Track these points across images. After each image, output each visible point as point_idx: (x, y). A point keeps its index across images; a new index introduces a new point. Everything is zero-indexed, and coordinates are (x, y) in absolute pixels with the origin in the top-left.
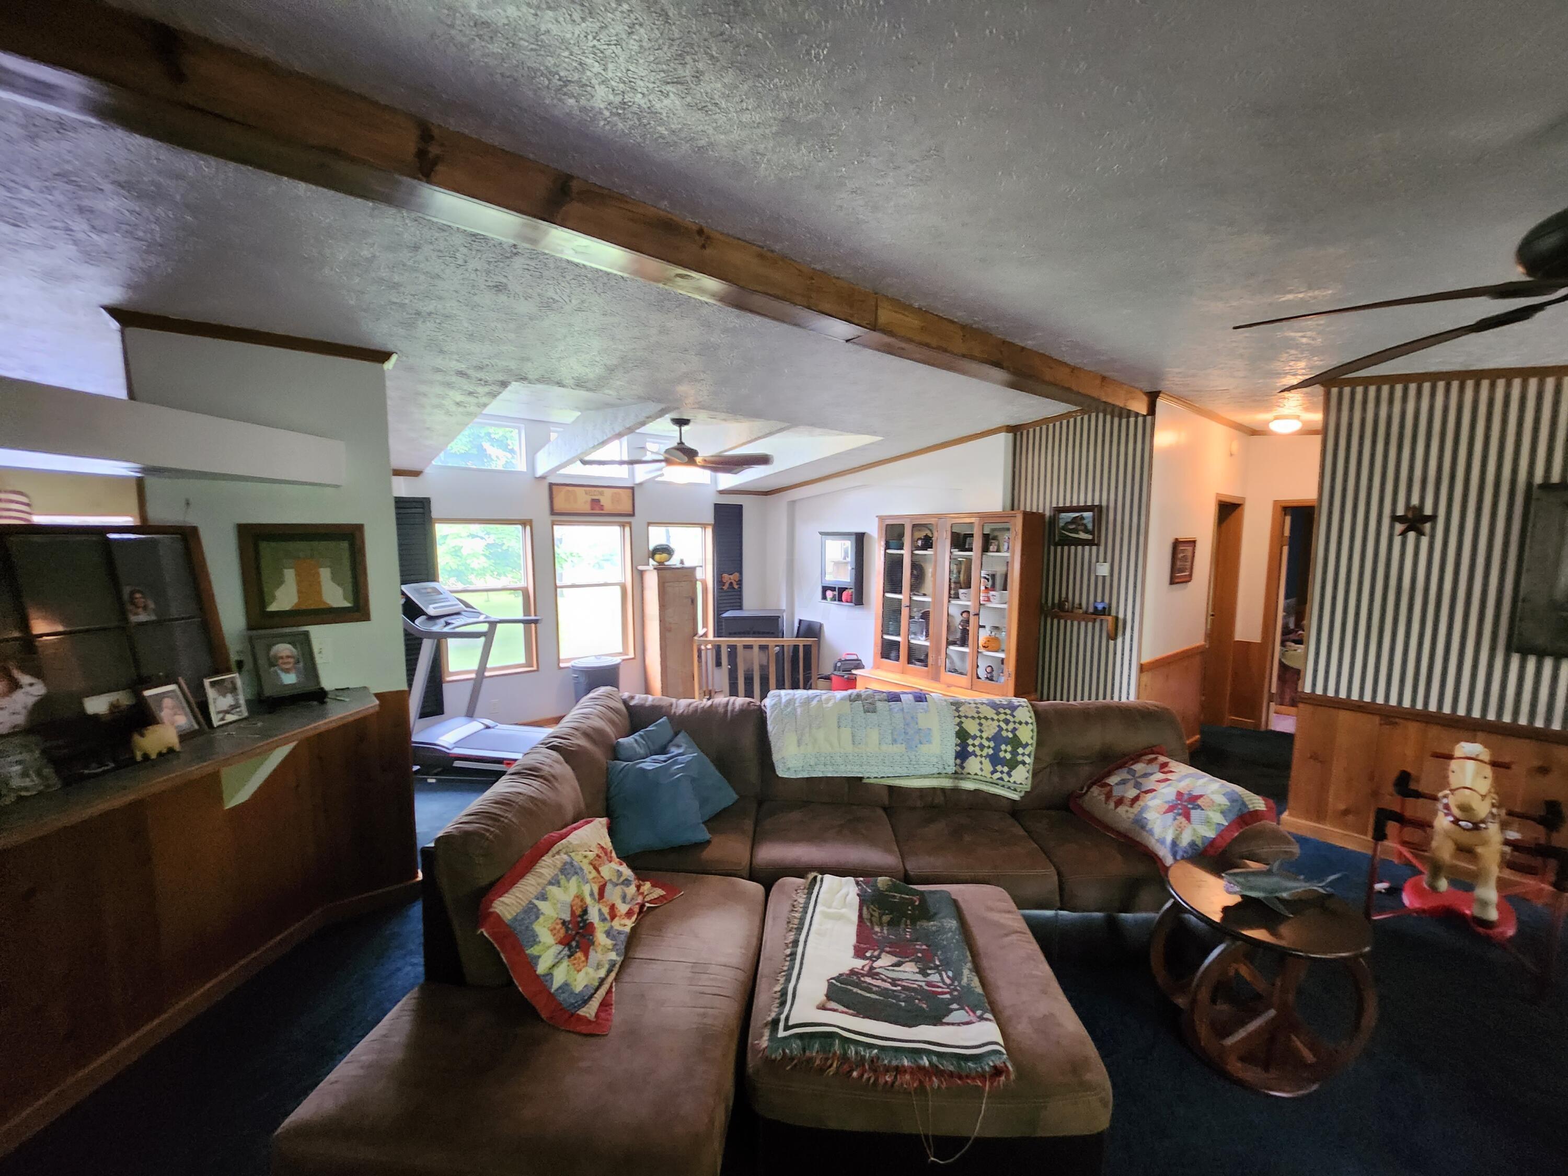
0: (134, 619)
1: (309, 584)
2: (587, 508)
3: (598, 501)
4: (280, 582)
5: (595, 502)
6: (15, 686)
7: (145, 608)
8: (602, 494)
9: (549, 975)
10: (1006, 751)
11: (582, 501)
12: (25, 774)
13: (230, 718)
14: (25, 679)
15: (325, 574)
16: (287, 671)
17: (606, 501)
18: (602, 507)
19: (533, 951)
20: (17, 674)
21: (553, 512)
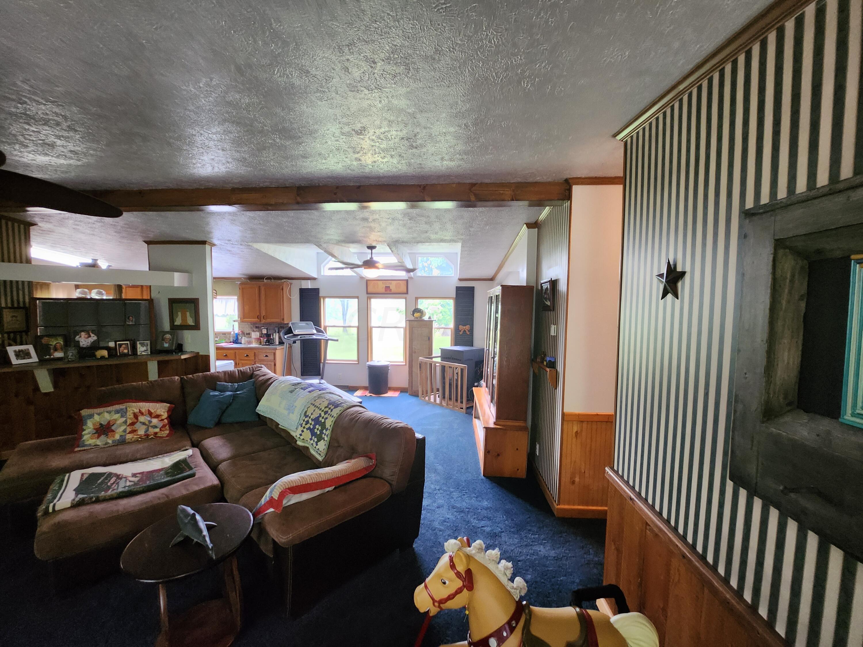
0: (128, 323)
1: (184, 318)
2: (383, 291)
3: (389, 287)
4: (177, 316)
5: (387, 288)
6: (90, 336)
7: (132, 321)
8: (391, 284)
9: (83, 436)
10: (318, 429)
11: (381, 288)
12: (72, 356)
13: (143, 353)
14: (92, 335)
15: (188, 314)
16: (166, 343)
17: (393, 287)
18: (391, 290)
19: (84, 427)
20: (91, 334)
21: (367, 293)
